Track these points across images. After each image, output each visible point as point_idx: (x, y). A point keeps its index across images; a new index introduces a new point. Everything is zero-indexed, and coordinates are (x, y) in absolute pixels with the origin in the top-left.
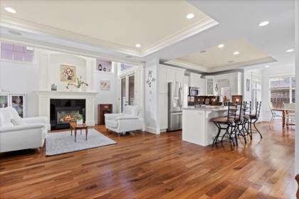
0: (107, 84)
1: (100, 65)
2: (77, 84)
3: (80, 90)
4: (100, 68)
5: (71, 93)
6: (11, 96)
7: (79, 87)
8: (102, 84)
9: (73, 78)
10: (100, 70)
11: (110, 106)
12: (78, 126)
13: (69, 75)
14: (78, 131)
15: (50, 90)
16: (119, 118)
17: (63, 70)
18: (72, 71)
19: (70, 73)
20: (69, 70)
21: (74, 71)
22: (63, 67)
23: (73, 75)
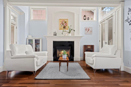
0: (90, 29)
1: (85, 16)
2: (68, 31)
3: (70, 35)
4: (85, 18)
5: (65, 37)
6: (34, 39)
7: (69, 33)
8: (86, 30)
9: (66, 27)
10: (85, 19)
11: (92, 47)
12: (63, 60)
13: (64, 25)
14: (62, 63)
15: (53, 35)
16: (94, 55)
17: (61, 22)
18: (66, 22)
19: (65, 24)
20: (64, 22)
21: (67, 22)
22: (61, 20)
23: (67, 25)
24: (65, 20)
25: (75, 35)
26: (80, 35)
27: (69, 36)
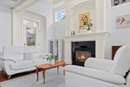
0: (127, 19)
7: (89, 29)
17: (81, 18)
18: (86, 17)
19: (85, 19)
20: (85, 17)
21: (88, 17)
22: (80, 16)
23: (87, 20)
24: (86, 15)
25: (96, 32)
26: (105, 31)
27: (88, 33)
